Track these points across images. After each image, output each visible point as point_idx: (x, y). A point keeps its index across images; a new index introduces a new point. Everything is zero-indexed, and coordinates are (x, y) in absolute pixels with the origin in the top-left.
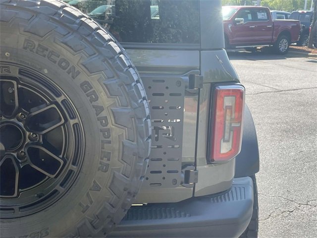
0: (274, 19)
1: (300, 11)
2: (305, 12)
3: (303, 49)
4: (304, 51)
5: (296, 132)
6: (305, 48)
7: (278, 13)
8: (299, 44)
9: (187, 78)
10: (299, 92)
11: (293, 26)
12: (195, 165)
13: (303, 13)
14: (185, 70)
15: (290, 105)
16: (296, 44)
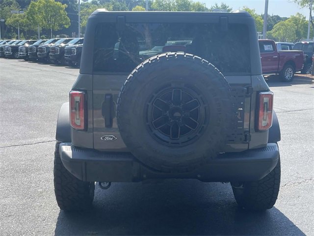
0: (279, 50)
1: (303, 42)
2: (308, 43)
3: (307, 76)
4: (308, 78)
5: (302, 139)
6: (309, 76)
7: (282, 44)
8: (303, 72)
9: (246, 89)
10: (304, 112)
11: (296, 56)
12: (249, 132)
13: (306, 44)
14: (244, 85)
15: (296, 121)
16: (300, 72)
